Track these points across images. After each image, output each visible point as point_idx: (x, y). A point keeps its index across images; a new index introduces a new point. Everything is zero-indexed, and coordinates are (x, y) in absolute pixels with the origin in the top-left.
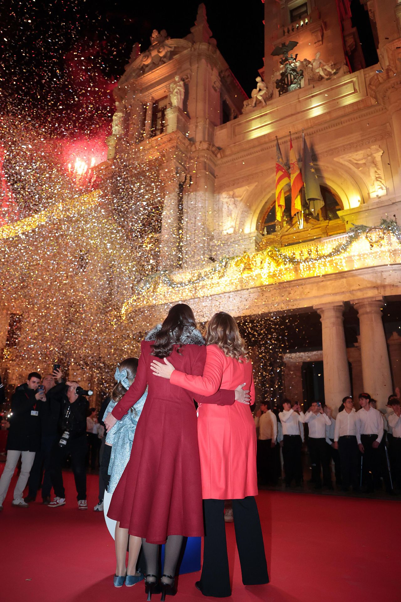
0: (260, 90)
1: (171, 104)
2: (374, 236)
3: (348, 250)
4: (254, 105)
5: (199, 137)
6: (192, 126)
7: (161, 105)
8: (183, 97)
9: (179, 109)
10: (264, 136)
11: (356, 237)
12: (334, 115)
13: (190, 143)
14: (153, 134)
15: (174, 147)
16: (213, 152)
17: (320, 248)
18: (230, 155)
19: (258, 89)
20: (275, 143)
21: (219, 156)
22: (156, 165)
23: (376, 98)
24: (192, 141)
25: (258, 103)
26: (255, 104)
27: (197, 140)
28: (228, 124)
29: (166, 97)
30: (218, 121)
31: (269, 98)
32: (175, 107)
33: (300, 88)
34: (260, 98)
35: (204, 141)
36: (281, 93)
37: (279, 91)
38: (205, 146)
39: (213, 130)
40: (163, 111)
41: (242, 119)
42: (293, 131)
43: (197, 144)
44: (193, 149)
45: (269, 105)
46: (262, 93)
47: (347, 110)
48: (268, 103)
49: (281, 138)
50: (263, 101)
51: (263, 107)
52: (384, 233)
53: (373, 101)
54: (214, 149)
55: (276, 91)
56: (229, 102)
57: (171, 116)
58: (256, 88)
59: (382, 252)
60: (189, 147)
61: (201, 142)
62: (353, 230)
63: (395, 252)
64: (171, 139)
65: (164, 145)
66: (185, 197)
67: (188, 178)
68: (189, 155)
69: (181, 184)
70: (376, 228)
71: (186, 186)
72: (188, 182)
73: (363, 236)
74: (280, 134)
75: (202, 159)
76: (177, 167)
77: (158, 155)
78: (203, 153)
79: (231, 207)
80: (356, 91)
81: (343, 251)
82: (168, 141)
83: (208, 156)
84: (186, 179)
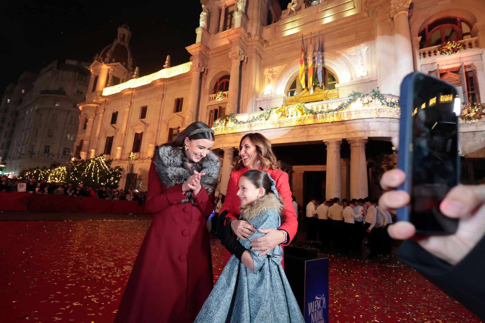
0: (293, 4)
1: (237, 10)
2: (365, 100)
3: (348, 107)
4: (288, 13)
5: (253, 33)
6: (249, 25)
7: (230, 10)
8: (245, 5)
9: (243, 13)
10: (294, 34)
11: (354, 100)
12: (340, 22)
13: (248, 36)
14: (225, 29)
15: (239, 37)
16: (262, 43)
17: (329, 105)
18: (272, 45)
19: (292, 3)
20: (301, 39)
21: (265, 45)
22: (227, 49)
23: (368, 12)
24: (249, 34)
25: (292, 12)
26: (290, 13)
27: (252, 34)
28: (272, 25)
29: (234, 5)
30: (265, 23)
31: (298, 9)
32: (240, 11)
33: (319, 3)
34: (293, 9)
35: (257, 35)
36: (307, 6)
37: (306, 5)
38: (257, 38)
39: (262, 28)
40: (232, 12)
41: (280, 23)
42: (312, 31)
43: (253, 37)
44: (250, 39)
45: (298, 14)
46: (294, 6)
47: (349, 20)
48: (298, 12)
49: (304, 36)
50: (295, 11)
51: (294, 15)
52: (373, 98)
53: (366, 14)
54: (262, 41)
55: (304, 5)
56: (272, 11)
57: (237, 17)
58: (291, 2)
59: (371, 110)
60: (248, 38)
61: (255, 36)
62: (352, 95)
63: (379, 110)
64: (237, 33)
65: (232, 36)
66: (243, 71)
67: (246, 58)
68: (247, 43)
69: (242, 62)
70: (367, 95)
71: (244, 64)
72: (245, 61)
73: (359, 99)
74: (304, 34)
75: (255, 47)
76: (240, 51)
77: (227, 42)
78: (255, 43)
79: (270, 78)
80: (355, 7)
81: (345, 108)
82: (235, 33)
83: (259, 45)
84: (244, 59)
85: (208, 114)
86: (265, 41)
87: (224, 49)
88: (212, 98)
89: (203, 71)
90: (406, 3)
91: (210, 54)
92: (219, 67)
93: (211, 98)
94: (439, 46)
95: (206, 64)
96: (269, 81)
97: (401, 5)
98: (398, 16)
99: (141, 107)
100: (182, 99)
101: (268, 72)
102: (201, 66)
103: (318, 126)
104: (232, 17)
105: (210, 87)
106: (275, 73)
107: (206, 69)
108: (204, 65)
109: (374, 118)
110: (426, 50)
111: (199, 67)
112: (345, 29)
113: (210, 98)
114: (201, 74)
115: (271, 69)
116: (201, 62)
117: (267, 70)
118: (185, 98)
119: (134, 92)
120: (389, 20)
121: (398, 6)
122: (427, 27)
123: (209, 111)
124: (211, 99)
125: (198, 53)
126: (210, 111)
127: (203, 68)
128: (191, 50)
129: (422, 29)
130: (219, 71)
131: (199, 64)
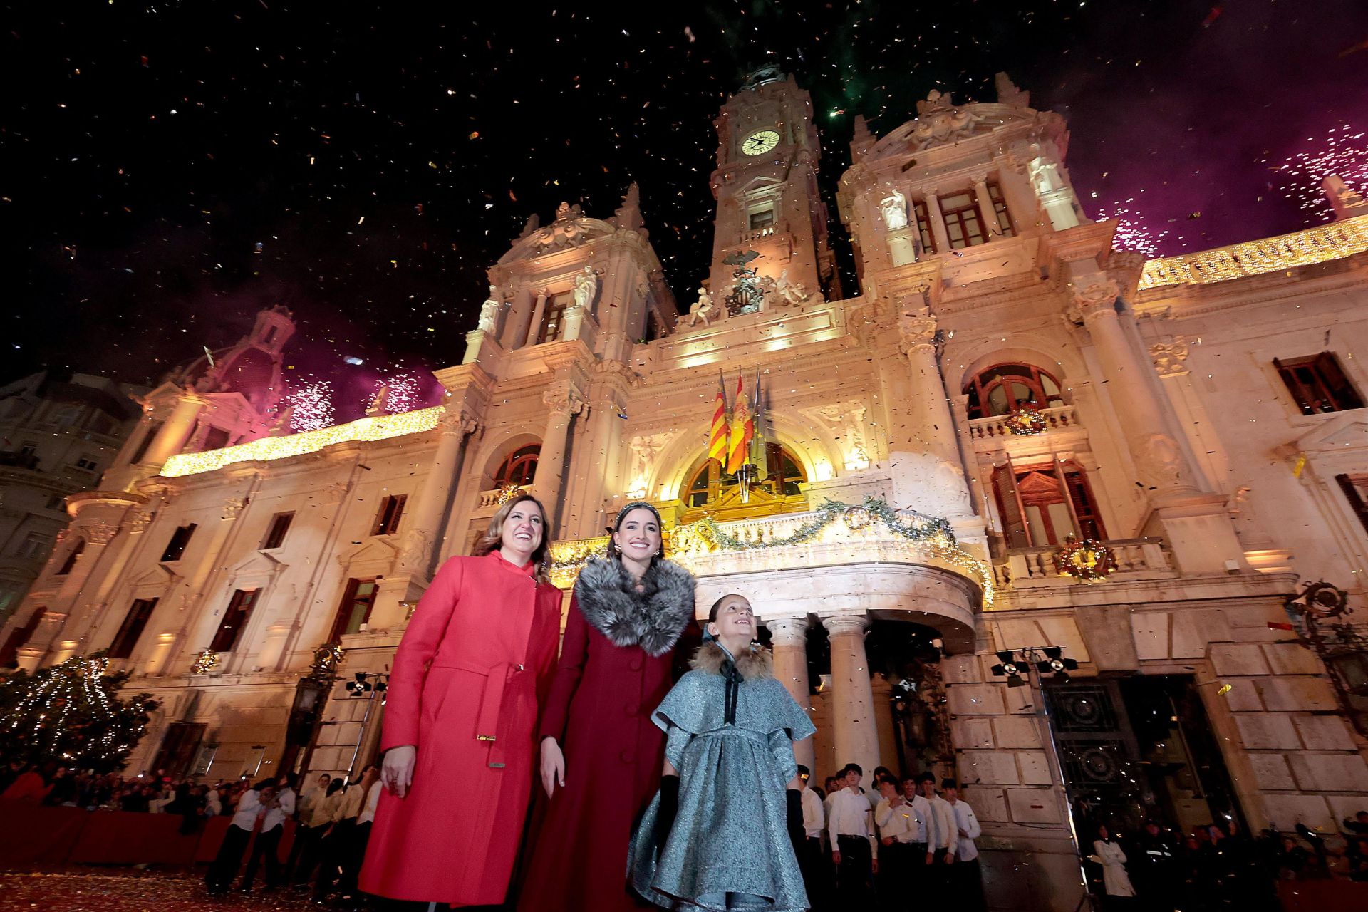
0: (703, 305)
1: (574, 303)
2: (855, 519)
3: (817, 535)
4: (692, 324)
5: (609, 354)
6: (599, 337)
7: (559, 301)
8: (593, 296)
9: (586, 311)
10: (703, 366)
11: (831, 519)
12: (802, 352)
13: (595, 360)
14: (541, 339)
15: (571, 361)
16: (628, 378)
17: (775, 527)
18: (652, 386)
19: (700, 304)
20: (719, 377)
21: (635, 384)
22: (540, 383)
23: (858, 338)
24: (599, 358)
25: (698, 322)
26: (695, 322)
27: (606, 358)
28: (653, 342)
29: (568, 292)
30: (640, 335)
31: (714, 317)
32: (580, 307)
33: (758, 311)
34: (702, 315)
35: (617, 361)
36: (732, 313)
37: (729, 311)
38: (617, 367)
39: (631, 347)
40: (561, 309)
41: (673, 340)
42: (744, 365)
43: (606, 363)
44: (599, 368)
45: (713, 326)
46: (705, 309)
47: (820, 349)
48: (712, 324)
49: (726, 373)
50: (705, 320)
51: (705, 328)
52: (870, 517)
53: (854, 342)
54: (629, 373)
55: (725, 311)
56: (657, 313)
57: (572, 320)
58: (697, 301)
59: (868, 542)
60: (593, 365)
61: (611, 361)
62: (824, 508)
63: (885, 546)
64: (568, 351)
65: (555, 356)
66: (576, 436)
67: (586, 409)
68: (591, 376)
69: (575, 417)
70: (858, 508)
71: (580, 421)
72: (585, 414)
73: (840, 517)
74: (725, 368)
75: (611, 385)
76: (571, 391)
77: (544, 369)
78: (613, 377)
79: (645, 460)
80: (831, 326)
81: (809, 536)
82: (563, 352)
83: (620, 382)
84: (582, 410)
85: (472, 540)
86: (637, 375)
87: (534, 384)
88: (489, 500)
89: (472, 431)
90: (926, 328)
91: (496, 391)
92: (516, 424)
93: (486, 500)
94: (1006, 416)
95: (482, 415)
96: (642, 466)
97: (918, 331)
98: (914, 352)
99: (275, 514)
100: (403, 499)
101: (638, 445)
102: (467, 417)
103: (749, 579)
104: (560, 316)
105: (486, 471)
106: (658, 449)
107: (481, 425)
108: (476, 414)
109: (874, 563)
110: (983, 422)
111: (462, 419)
112: (813, 367)
113: (483, 499)
114: (467, 437)
115: (647, 439)
116: (468, 409)
117: (636, 440)
118: (412, 497)
119: (261, 472)
120: (901, 357)
121: (913, 333)
122: (977, 378)
123: (474, 531)
124: (484, 503)
125: (466, 387)
126: (477, 534)
127: (473, 423)
128: (446, 378)
129: (969, 381)
130: (514, 434)
131: (463, 412)
